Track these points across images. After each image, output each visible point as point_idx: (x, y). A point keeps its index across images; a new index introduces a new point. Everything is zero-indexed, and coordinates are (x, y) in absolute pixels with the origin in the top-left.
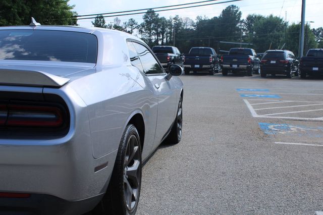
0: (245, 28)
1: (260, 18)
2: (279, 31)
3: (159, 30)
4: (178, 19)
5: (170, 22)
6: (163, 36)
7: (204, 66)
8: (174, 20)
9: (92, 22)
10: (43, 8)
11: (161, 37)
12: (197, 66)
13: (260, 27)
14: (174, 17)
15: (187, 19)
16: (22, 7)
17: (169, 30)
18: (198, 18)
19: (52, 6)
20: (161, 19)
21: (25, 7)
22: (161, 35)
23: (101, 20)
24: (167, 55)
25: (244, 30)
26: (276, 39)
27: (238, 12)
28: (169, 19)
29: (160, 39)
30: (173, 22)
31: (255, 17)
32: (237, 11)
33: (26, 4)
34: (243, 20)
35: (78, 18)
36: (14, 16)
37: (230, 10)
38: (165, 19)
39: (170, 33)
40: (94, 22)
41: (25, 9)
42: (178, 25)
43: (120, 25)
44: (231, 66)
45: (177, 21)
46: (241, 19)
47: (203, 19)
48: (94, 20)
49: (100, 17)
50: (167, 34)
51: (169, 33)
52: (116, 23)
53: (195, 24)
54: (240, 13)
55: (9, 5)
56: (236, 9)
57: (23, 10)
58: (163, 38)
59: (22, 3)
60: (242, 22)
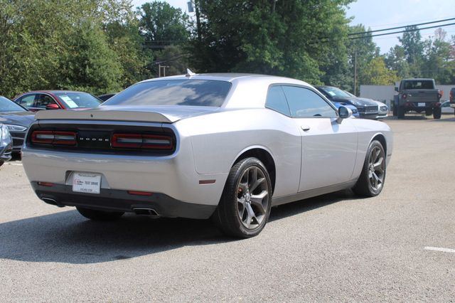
9: (399, 38)
10: (307, 24)
16: (276, 25)
19: (319, 20)
21: (280, 24)
23: (413, 34)
33: (281, 20)
35: (373, 34)
36: (263, 38)
40: (401, 38)
41: (279, 28)
43: (446, 41)
48: (401, 35)
49: (412, 30)
52: (438, 38)
55: (257, 23)
57: (277, 28)
59: (276, 19)
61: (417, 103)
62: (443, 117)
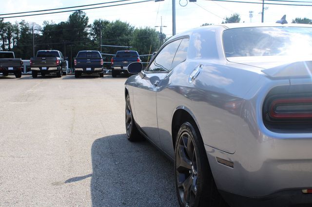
0: (92, 32)
1: (107, 23)
2: (127, 35)
3: (5, 35)
4: (25, 24)
5: (16, 27)
6: (9, 41)
7: (96, 69)
8: (20, 25)
11: (8, 43)
12: (89, 69)
13: (110, 31)
14: (20, 22)
15: (33, 24)
17: (15, 35)
18: (45, 22)
20: (6, 24)
22: (7, 41)
24: (56, 59)
25: (92, 34)
26: (126, 43)
27: (85, 18)
28: (15, 24)
29: (7, 45)
30: (20, 27)
31: (102, 22)
32: (84, 16)
34: (91, 25)
37: (77, 15)
38: (10, 24)
39: (17, 38)
42: (25, 30)
44: (122, 68)
45: (24, 27)
46: (89, 24)
47: (50, 24)
50: (13, 40)
51: (15, 38)
53: (43, 29)
54: (87, 19)
56: (83, 14)
58: (10, 43)
60: (89, 26)
61: (7, 68)
62: (22, 76)
